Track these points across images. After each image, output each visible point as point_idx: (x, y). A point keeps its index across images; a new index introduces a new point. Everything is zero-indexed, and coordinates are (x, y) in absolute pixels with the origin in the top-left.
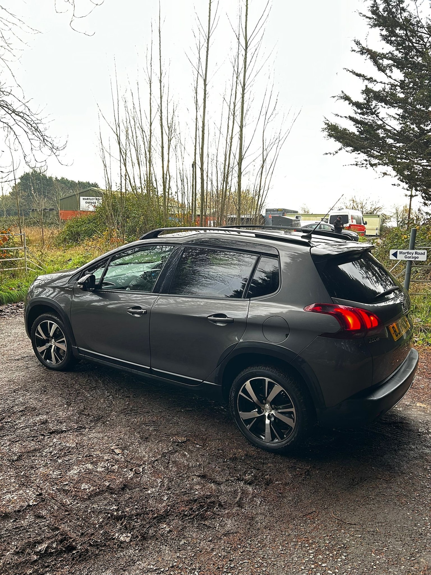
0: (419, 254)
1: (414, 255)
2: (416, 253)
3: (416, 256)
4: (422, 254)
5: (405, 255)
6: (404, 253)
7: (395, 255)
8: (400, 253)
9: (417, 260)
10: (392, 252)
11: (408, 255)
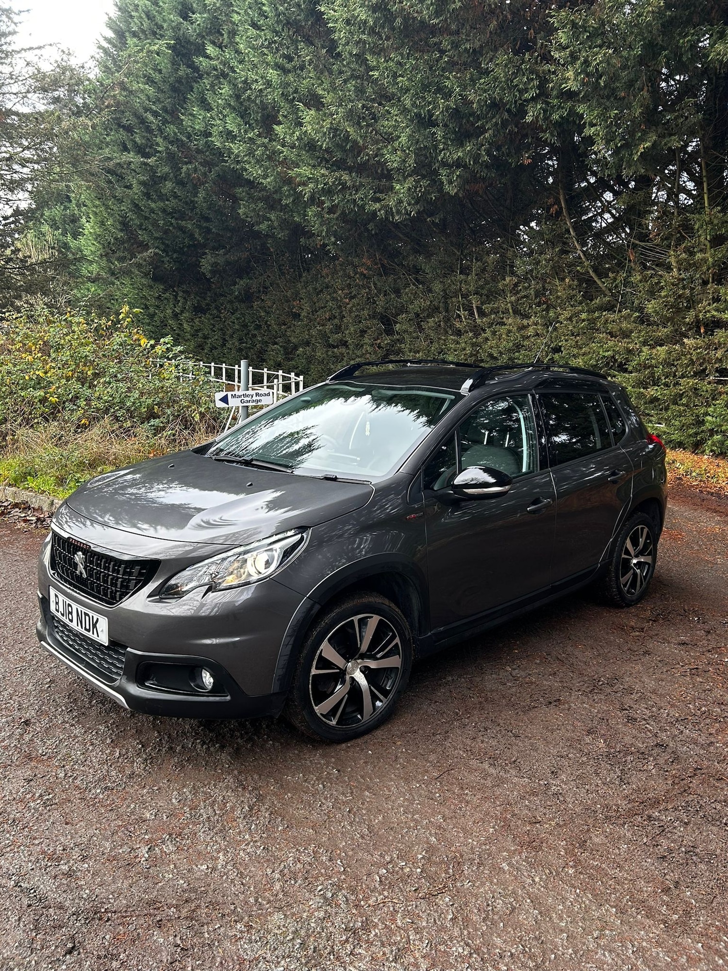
0: (261, 395)
1: (255, 398)
2: (257, 394)
3: (258, 398)
4: (266, 395)
5: (240, 399)
6: (240, 396)
7: (225, 400)
8: (233, 396)
9: (259, 403)
10: (219, 396)
11: (246, 399)
